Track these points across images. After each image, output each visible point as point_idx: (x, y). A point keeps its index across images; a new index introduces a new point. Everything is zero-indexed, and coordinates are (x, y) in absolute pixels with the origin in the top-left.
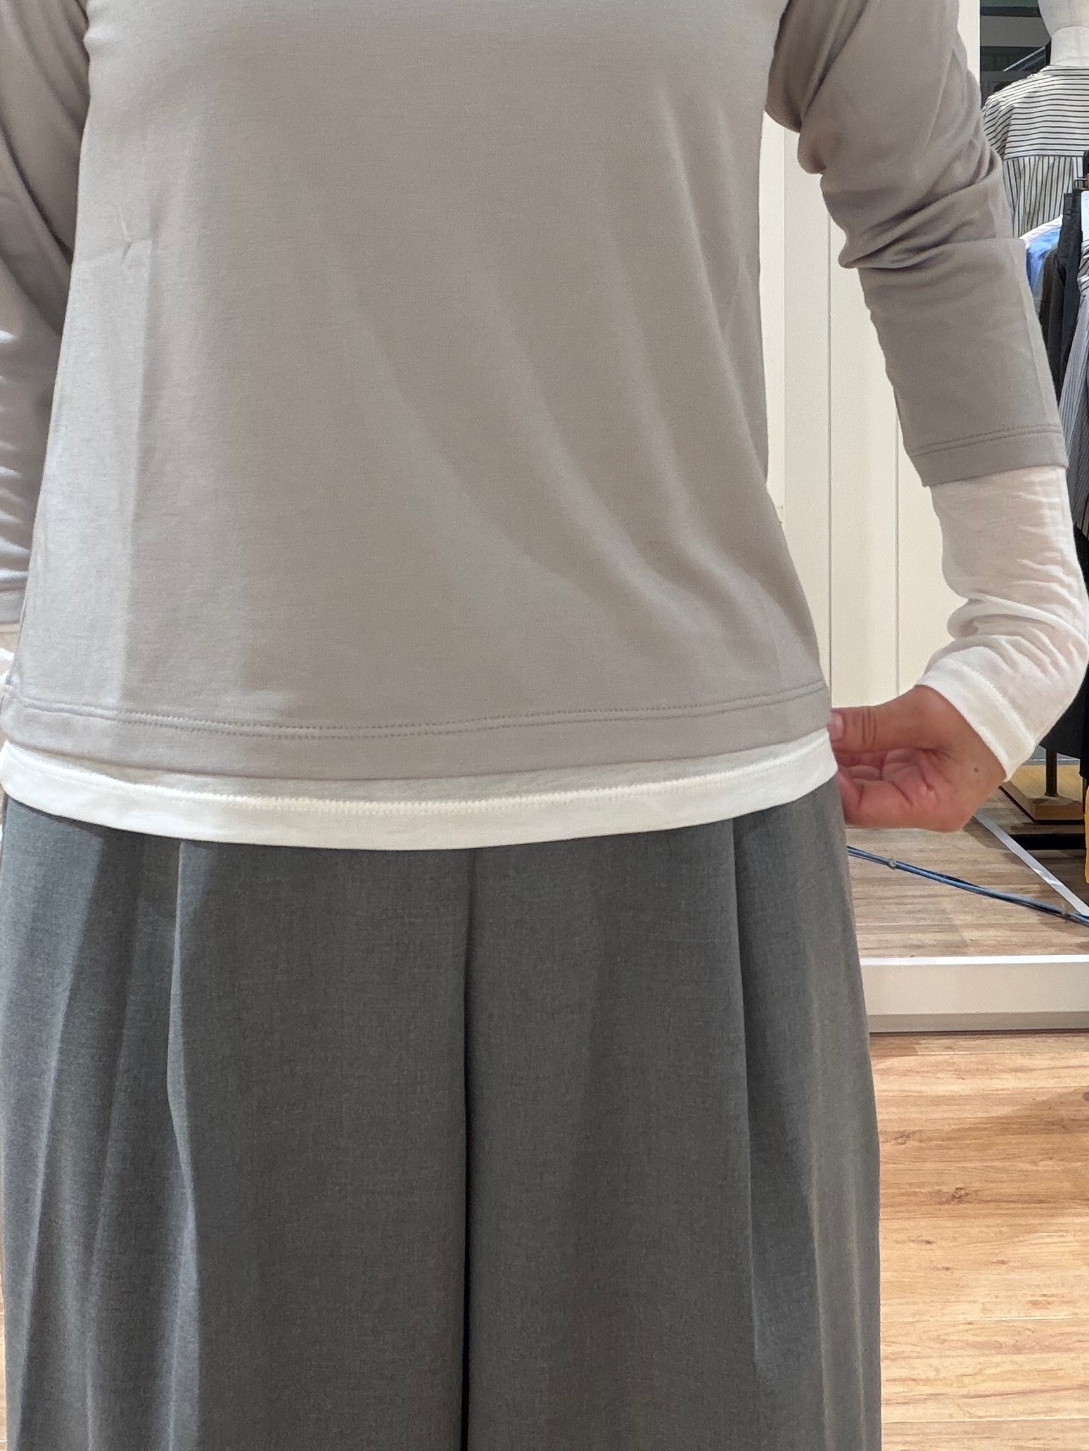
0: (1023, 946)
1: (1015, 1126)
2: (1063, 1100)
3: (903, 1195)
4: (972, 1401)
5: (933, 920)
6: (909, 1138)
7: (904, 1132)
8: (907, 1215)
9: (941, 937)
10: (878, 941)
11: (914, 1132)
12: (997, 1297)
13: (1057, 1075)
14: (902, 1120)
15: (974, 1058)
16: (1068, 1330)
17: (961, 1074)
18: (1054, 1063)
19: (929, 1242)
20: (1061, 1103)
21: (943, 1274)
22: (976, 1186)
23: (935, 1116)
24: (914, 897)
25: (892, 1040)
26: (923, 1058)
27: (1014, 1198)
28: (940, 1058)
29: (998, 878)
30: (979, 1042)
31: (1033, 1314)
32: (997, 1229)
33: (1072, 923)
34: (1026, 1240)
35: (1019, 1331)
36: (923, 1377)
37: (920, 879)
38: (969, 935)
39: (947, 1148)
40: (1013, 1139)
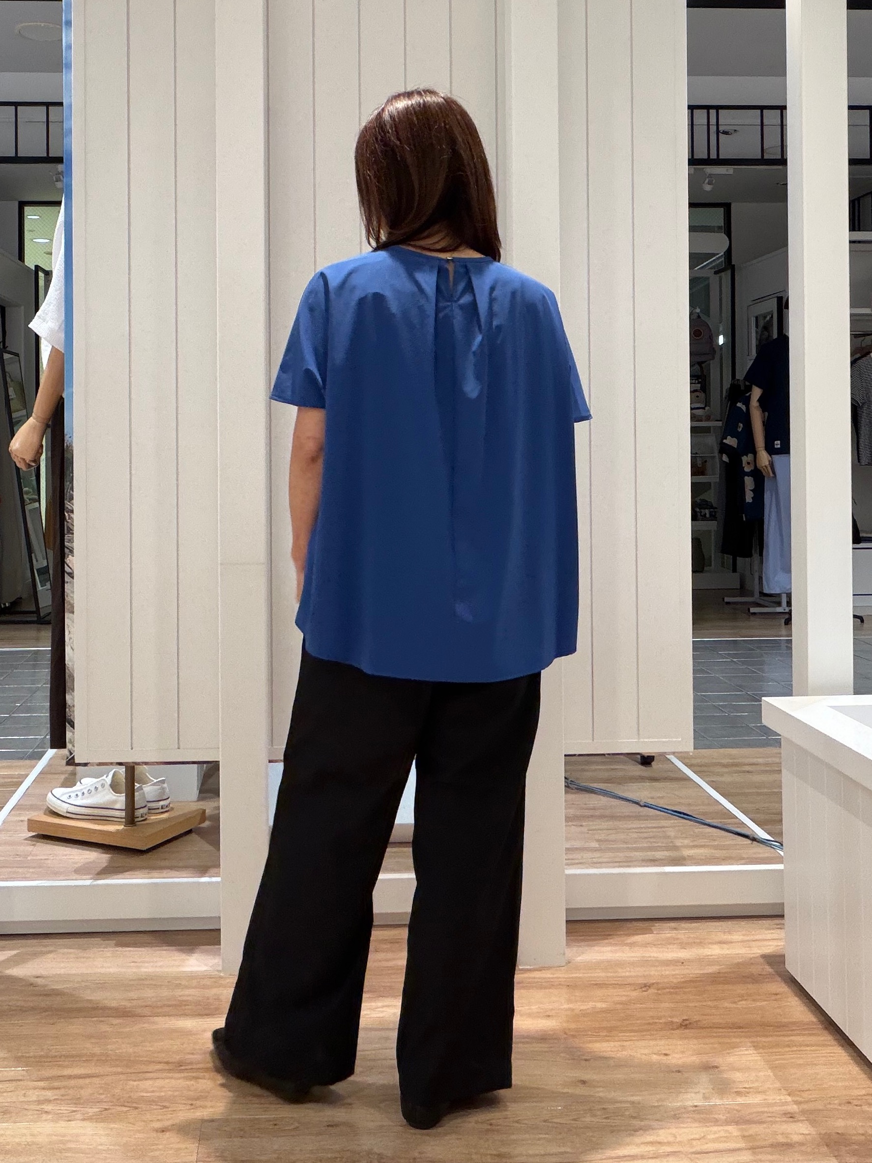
0: (724, 860)
1: (721, 979)
2: (751, 962)
3: (645, 1024)
4: (697, 1156)
5: (662, 843)
6: (649, 987)
7: (647, 983)
8: (650, 1037)
9: (667, 853)
10: (627, 857)
11: (653, 984)
12: (713, 1089)
13: (748, 945)
14: (644, 976)
15: (692, 936)
16: (762, 1110)
17: (683, 945)
18: (746, 938)
19: (666, 1055)
20: (752, 963)
21: (675, 1075)
22: (697, 1018)
23: (667, 973)
24: (649, 828)
25: (635, 923)
26: (658, 935)
27: (722, 1026)
28: (669, 935)
29: (704, 814)
30: (695, 924)
31: (737, 1100)
32: (711, 1046)
33: (758, 843)
34: (731, 1053)
36: (665, 1141)
38: (686, 852)
39: (676, 993)
40: (720, 987)
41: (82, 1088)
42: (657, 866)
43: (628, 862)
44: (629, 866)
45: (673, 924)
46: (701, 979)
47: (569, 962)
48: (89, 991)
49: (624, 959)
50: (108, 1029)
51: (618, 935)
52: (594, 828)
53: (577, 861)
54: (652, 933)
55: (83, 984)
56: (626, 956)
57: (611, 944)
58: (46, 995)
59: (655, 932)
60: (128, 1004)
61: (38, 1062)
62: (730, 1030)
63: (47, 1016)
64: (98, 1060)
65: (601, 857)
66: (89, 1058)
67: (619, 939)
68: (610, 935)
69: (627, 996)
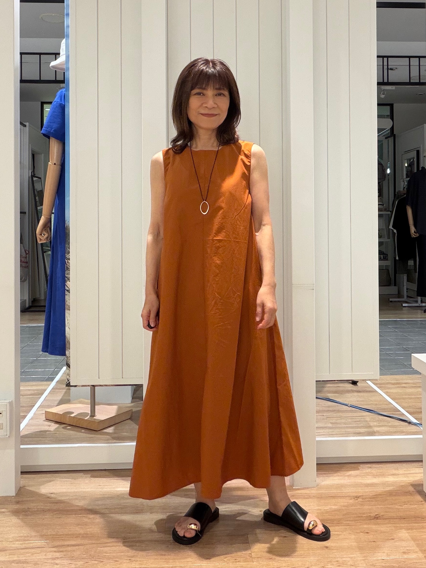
0: (394, 433)
1: (394, 494)
3: (357, 517)
5: (363, 424)
6: (358, 498)
7: (357, 496)
8: (359, 524)
9: (366, 430)
10: (346, 431)
11: (360, 496)
12: (391, 551)
13: (407, 476)
14: (355, 492)
15: (379, 471)
16: (417, 561)
17: (375, 476)
18: (406, 472)
19: (368, 533)
21: (373, 543)
22: (382, 514)
23: (367, 490)
24: (357, 416)
25: (350, 465)
26: (362, 471)
27: (395, 518)
28: (367, 471)
29: (384, 410)
30: (380, 465)
31: (404, 556)
32: (390, 528)
33: (411, 425)
34: (400, 532)
35: (400, 563)
37: (358, 410)
38: (376, 429)
39: (372, 501)
40: (394, 498)
41: (74, 551)
42: (361, 436)
43: (347, 434)
44: (347, 436)
45: (369, 465)
46: (385, 494)
47: (318, 485)
48: (77, 501)
49: (345, 483)
50: (87, 521)
51: (343, 471)
52: (329, 416)
53: (322, 434)
54: (359, 470)
55: (75, 497)
56: (346, 481)
57: (338, 475)
58: (56, 503)
59: (360, 469)
60: (97, 508)
61: (53, 537)
62: (399, 520)
63: (57, 513)
64: (82, 537)
65: (332, 432)
66: (77, 536)
67: (343, 473)
68: (338, 471)
69: (348, 502)
